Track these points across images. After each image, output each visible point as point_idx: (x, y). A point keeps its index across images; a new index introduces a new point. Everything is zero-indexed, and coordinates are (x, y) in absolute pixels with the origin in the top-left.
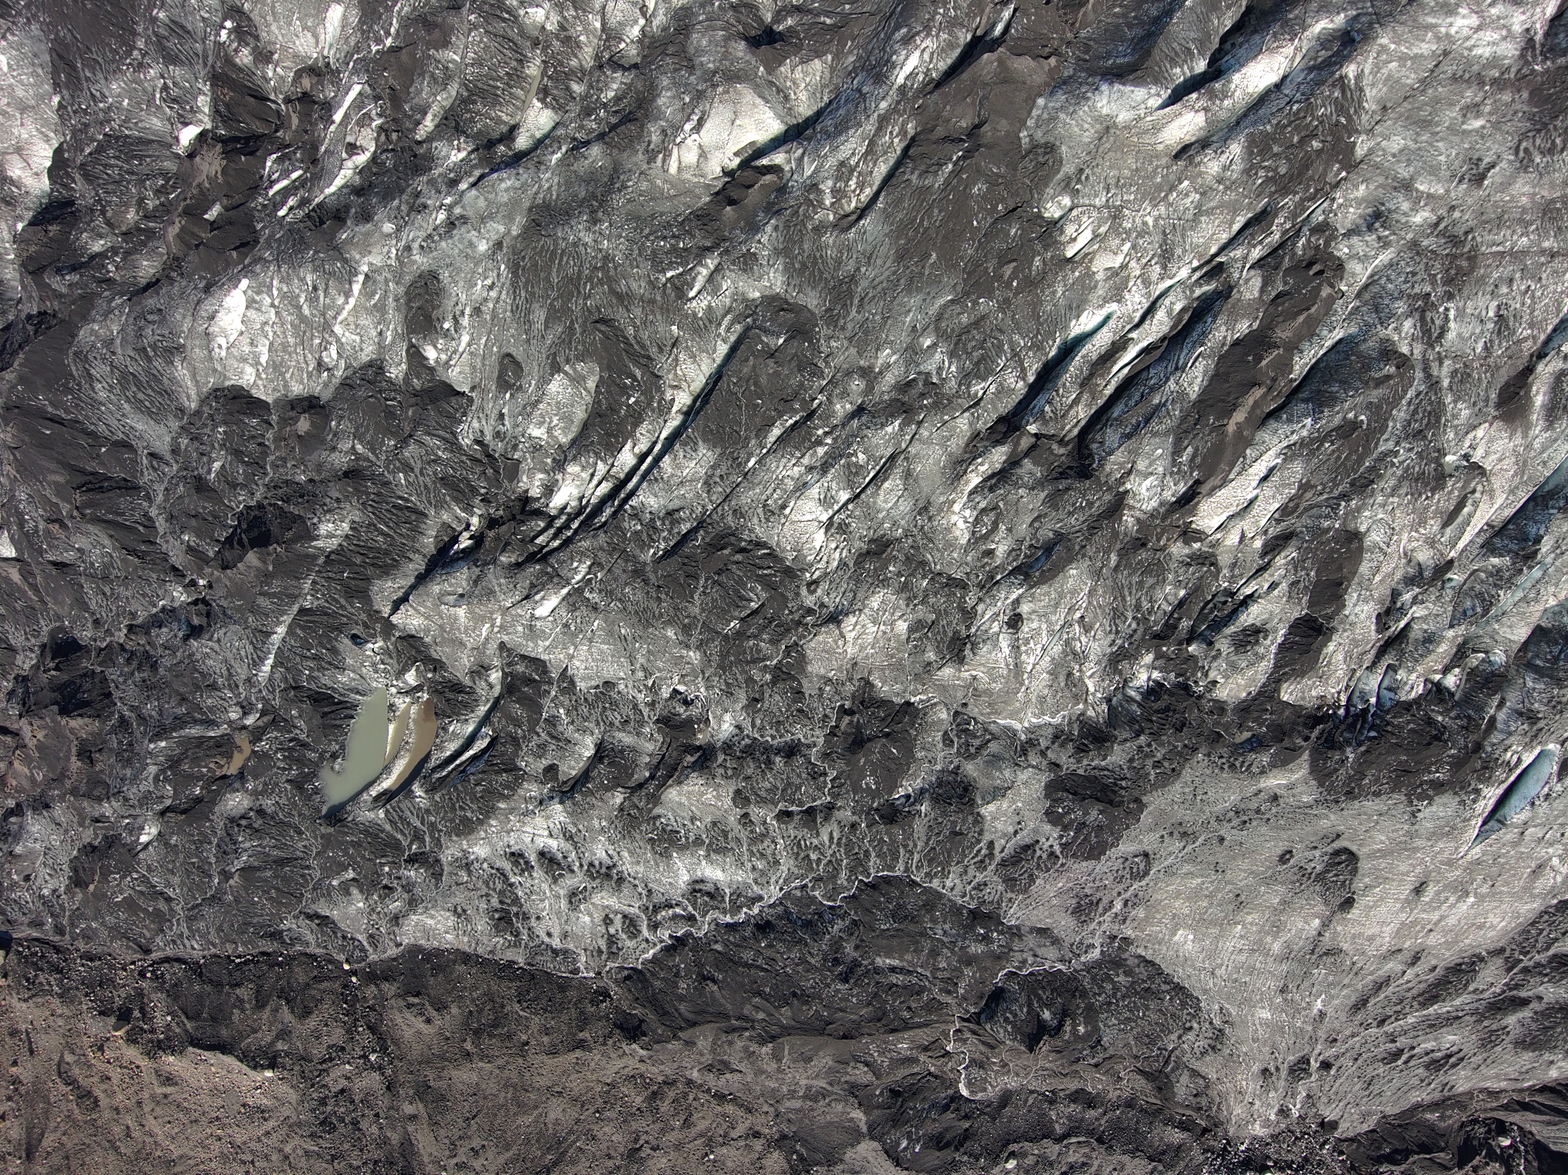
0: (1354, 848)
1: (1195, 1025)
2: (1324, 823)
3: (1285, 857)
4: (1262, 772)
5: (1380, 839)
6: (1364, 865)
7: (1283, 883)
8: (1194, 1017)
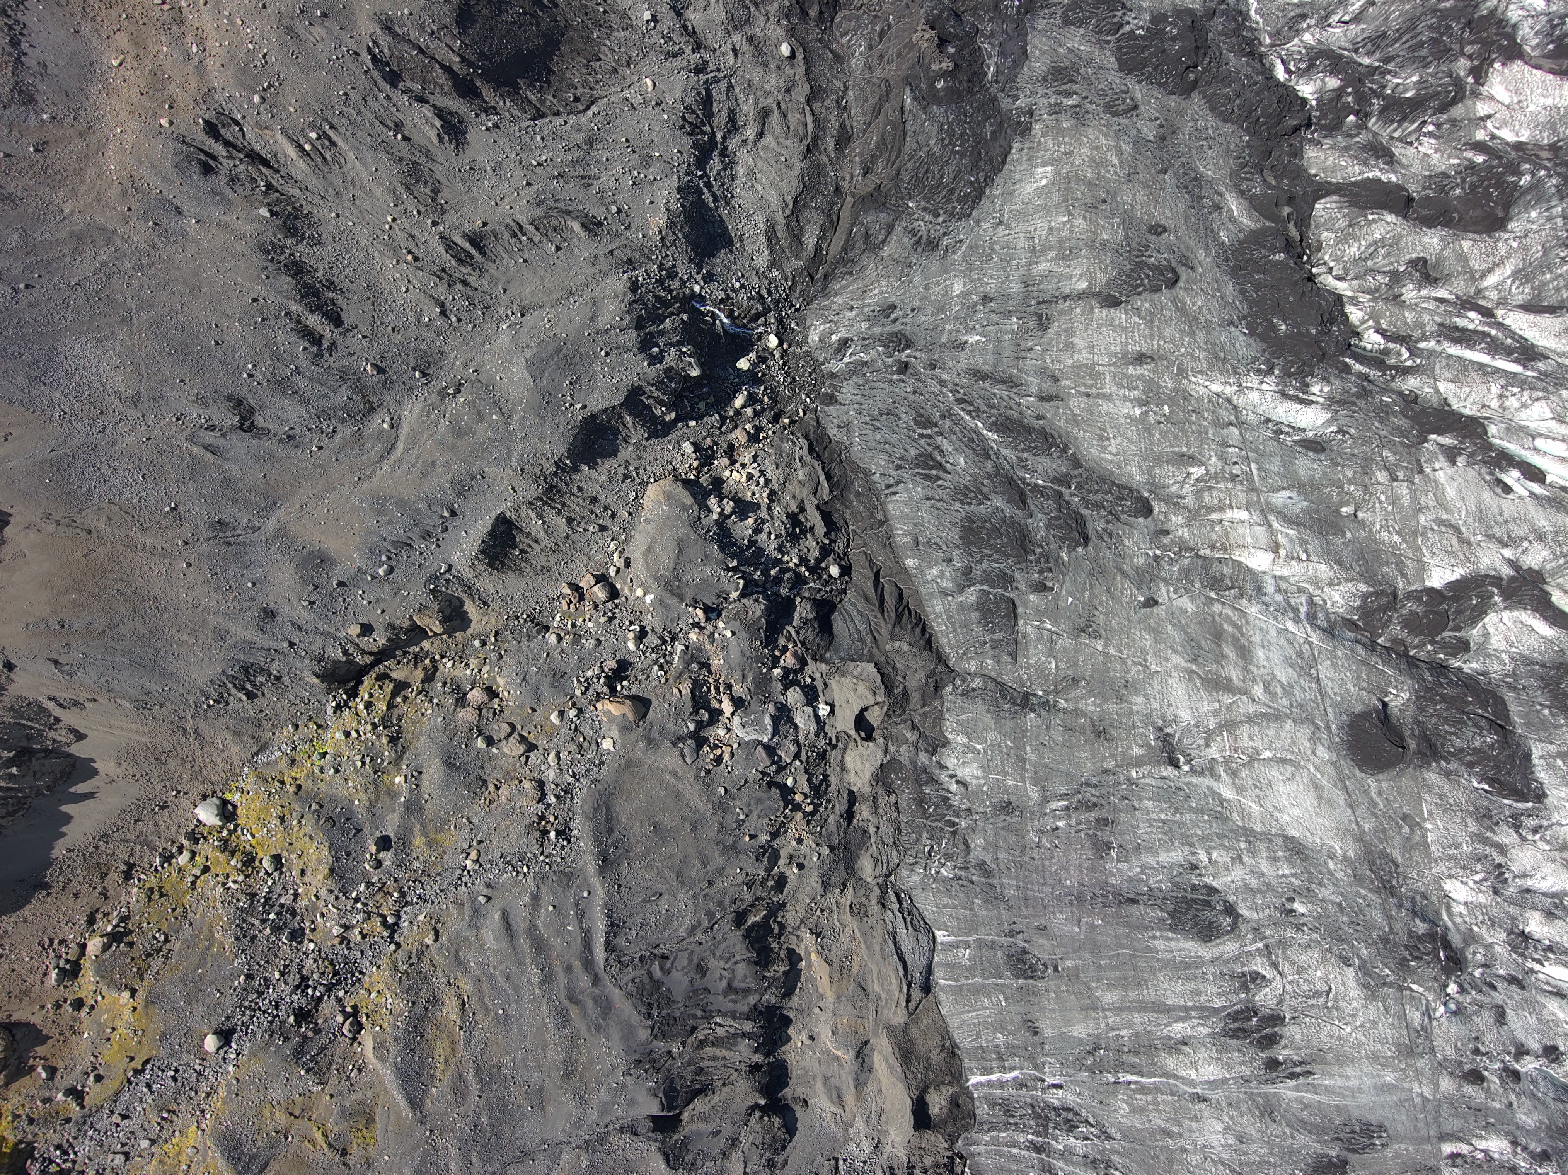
0: (1181, 284)
1: (941, 219)
2: (1201, 254)
3: (1158, 230)
4: (1242, 193)
5: (1195, 302)
6: (1164, 297)
7: (1127, 237)
8: (952, 214)
